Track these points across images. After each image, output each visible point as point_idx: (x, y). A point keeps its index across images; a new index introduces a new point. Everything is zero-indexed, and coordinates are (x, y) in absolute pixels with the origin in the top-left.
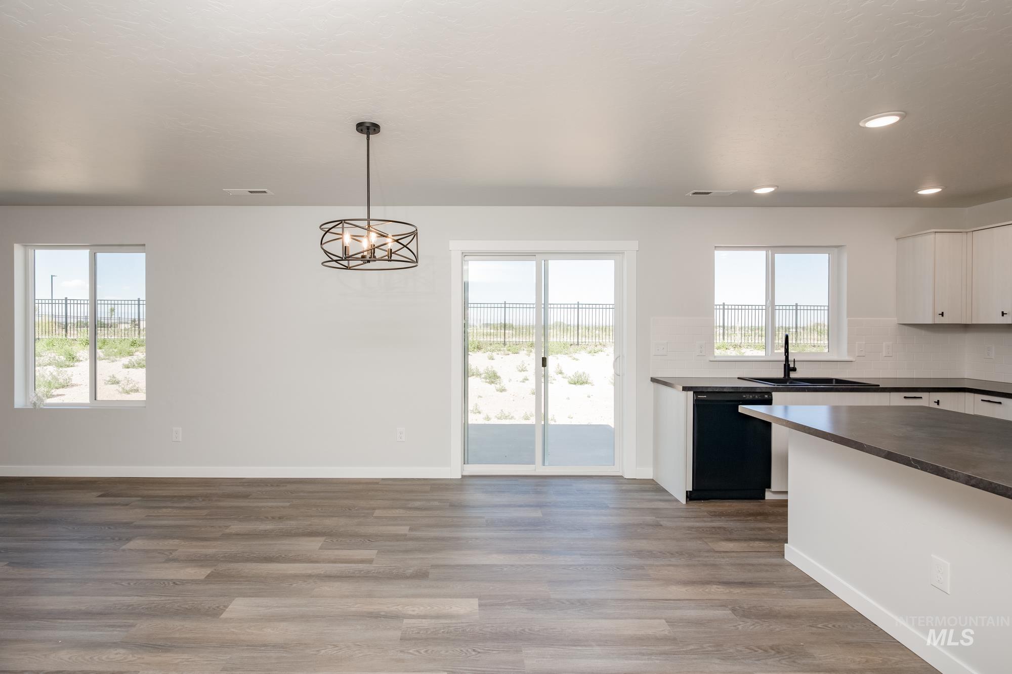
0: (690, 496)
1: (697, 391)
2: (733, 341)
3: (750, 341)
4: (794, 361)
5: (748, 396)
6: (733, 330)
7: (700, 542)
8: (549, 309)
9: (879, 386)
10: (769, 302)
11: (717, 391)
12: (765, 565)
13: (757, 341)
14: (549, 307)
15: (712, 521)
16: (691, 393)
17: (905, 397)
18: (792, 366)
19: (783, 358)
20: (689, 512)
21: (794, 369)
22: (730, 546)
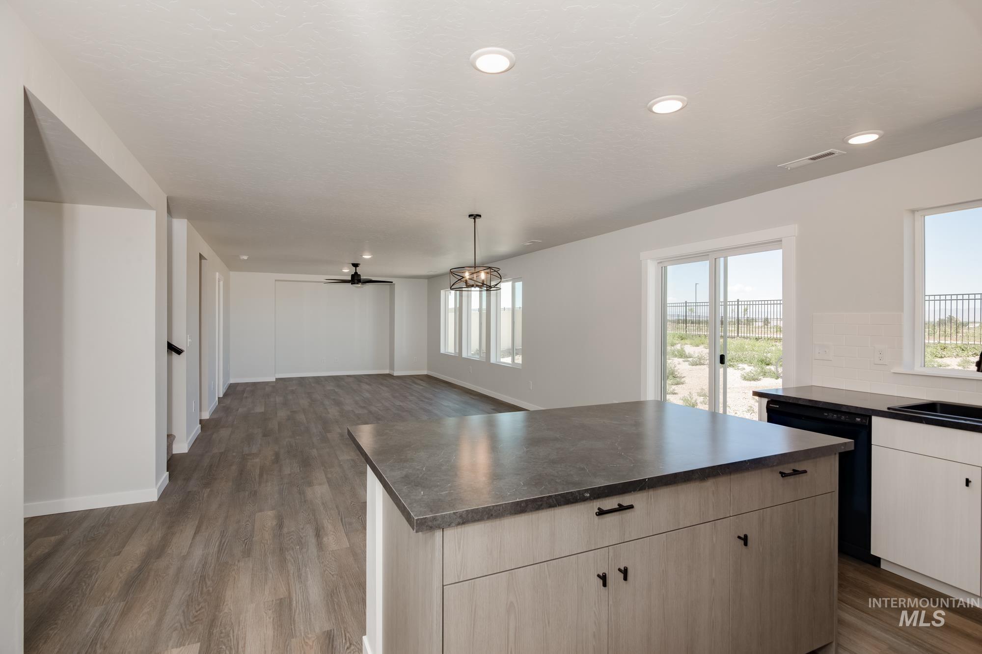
8: (728, 306)
11: (790, 401)
14: (728, 304)
16: (765, 402)
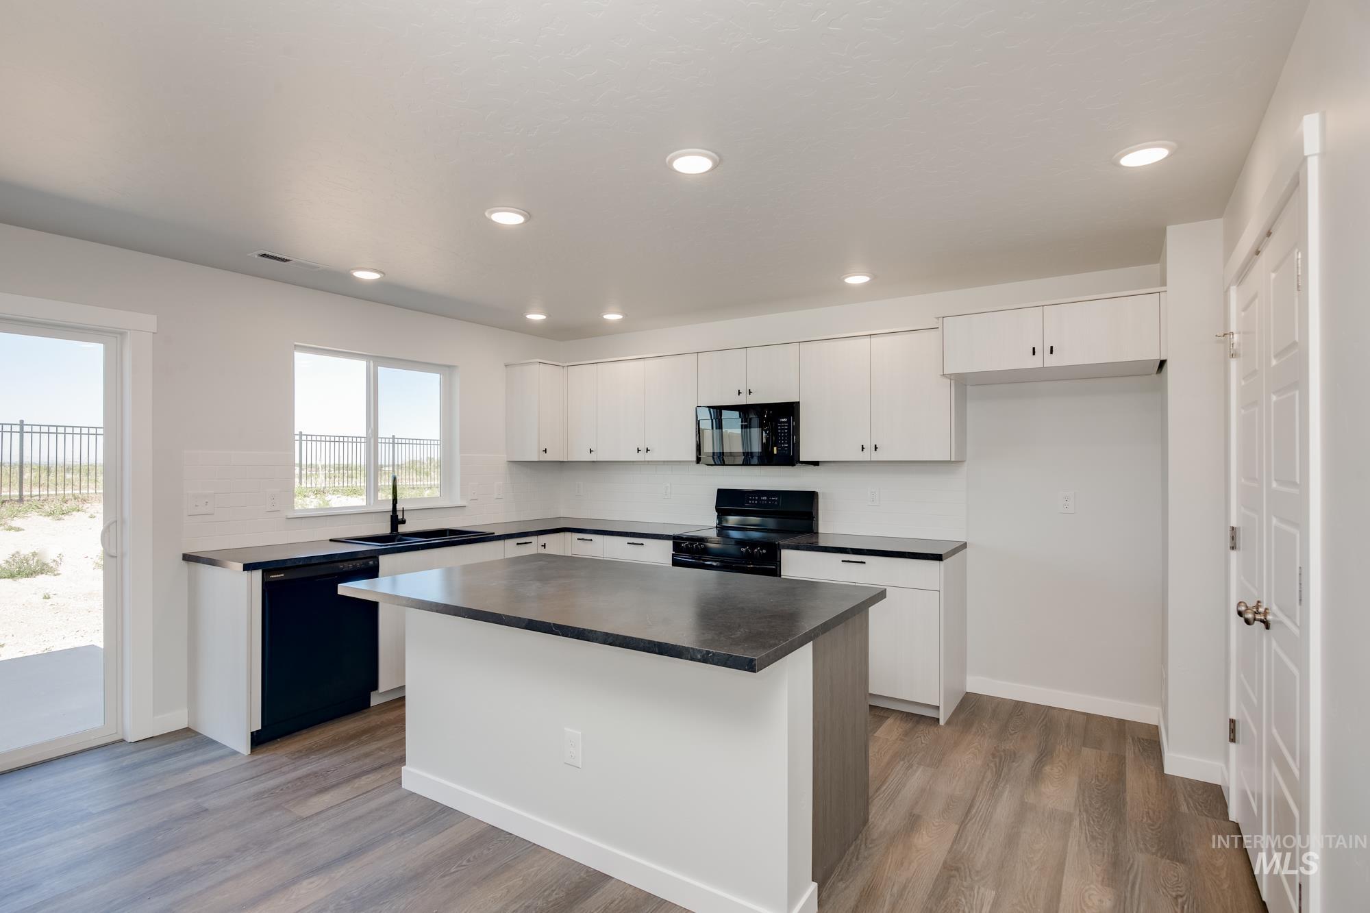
0: (258, 740)
1: (267, 568)
2: (314, 485)
3: (337, 485)
4: (403, 510)
5: (346, 564)
6: (314, 469)
7: (278, 813)
9: (494, 533)
10: (370, 431)
11: (301, 563)
12: (377, 810)
13: (345, 484)
15: (295, 769)
16: (258, 575)
17: (518, 544)
18: (400, 517)
19: (390, 507)
20: (256, 766)
21: (403, 522)
22: (327, 799)
